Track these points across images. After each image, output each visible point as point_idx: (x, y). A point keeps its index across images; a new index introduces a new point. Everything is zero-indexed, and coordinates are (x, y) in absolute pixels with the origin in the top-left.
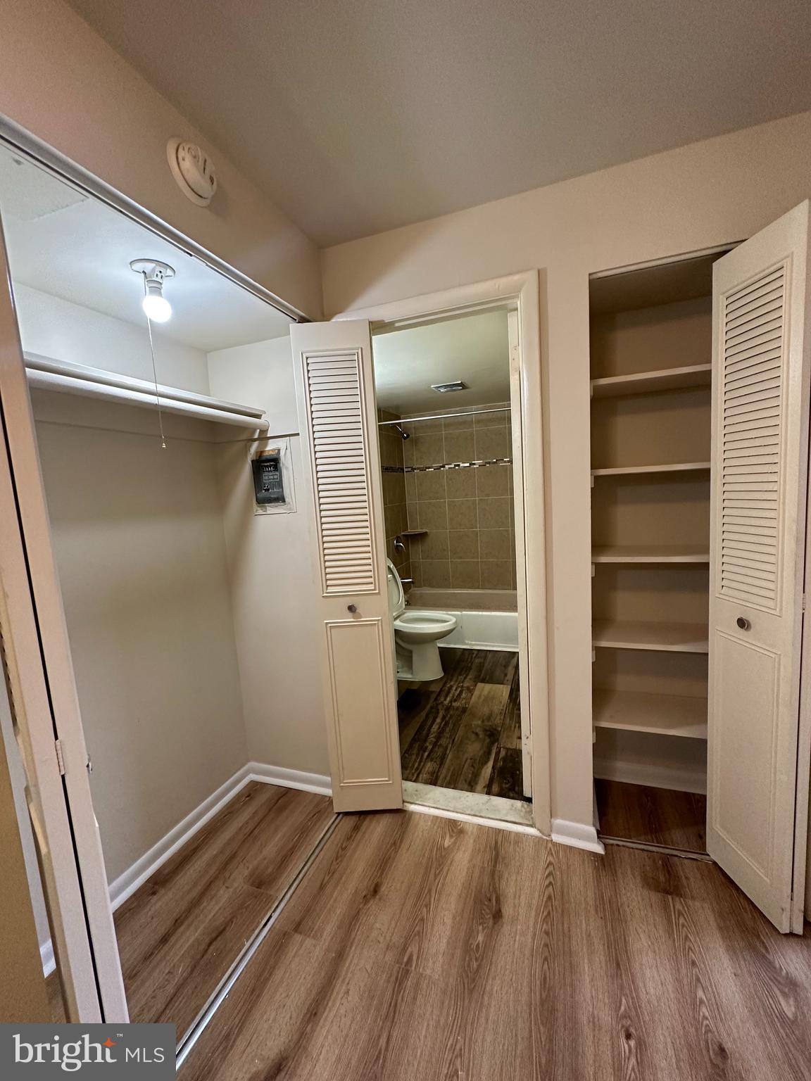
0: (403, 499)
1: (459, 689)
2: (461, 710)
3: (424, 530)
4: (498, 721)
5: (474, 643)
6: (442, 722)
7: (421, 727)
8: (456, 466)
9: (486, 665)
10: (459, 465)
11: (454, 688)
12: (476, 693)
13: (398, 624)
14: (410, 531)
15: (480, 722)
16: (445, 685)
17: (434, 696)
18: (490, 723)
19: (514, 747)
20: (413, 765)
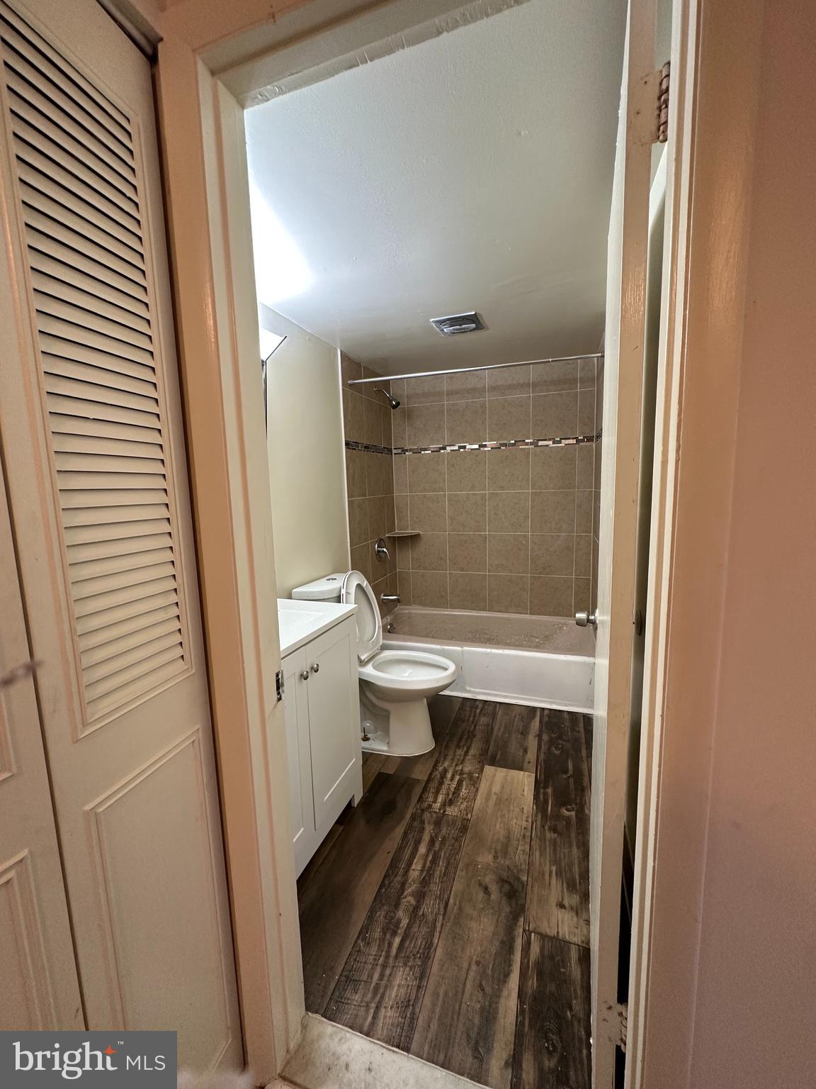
0: (389, 489)
1: (457, 778)
2: (459, 824)
3: (417, 532)
4: (519, 856)
5: (478, 690)
6: (427, 855)
7: (393, 865)
8: (460, 447)
9: (495, 732)
10: (464, 447)
11: (449, 776)
12: (483, 786)
13: (370, 672)
14: (398, 532)
15: (489, 858)
16: (435, 767)
17: (417, 791)
18: (507, 863)
19: (553, 933)
20: (370, 976)
